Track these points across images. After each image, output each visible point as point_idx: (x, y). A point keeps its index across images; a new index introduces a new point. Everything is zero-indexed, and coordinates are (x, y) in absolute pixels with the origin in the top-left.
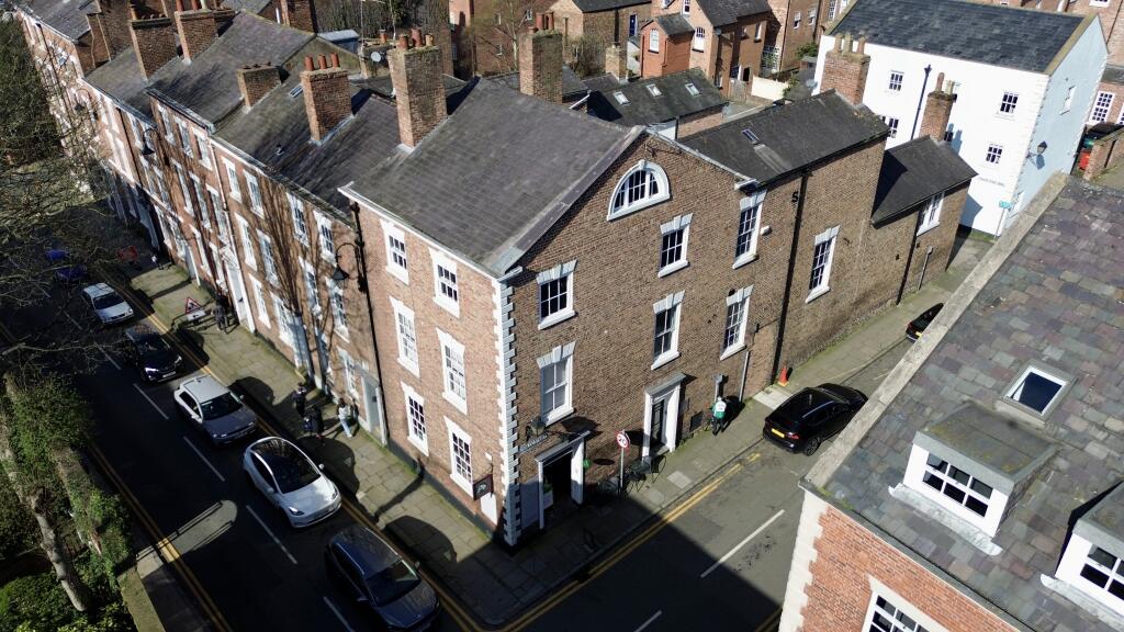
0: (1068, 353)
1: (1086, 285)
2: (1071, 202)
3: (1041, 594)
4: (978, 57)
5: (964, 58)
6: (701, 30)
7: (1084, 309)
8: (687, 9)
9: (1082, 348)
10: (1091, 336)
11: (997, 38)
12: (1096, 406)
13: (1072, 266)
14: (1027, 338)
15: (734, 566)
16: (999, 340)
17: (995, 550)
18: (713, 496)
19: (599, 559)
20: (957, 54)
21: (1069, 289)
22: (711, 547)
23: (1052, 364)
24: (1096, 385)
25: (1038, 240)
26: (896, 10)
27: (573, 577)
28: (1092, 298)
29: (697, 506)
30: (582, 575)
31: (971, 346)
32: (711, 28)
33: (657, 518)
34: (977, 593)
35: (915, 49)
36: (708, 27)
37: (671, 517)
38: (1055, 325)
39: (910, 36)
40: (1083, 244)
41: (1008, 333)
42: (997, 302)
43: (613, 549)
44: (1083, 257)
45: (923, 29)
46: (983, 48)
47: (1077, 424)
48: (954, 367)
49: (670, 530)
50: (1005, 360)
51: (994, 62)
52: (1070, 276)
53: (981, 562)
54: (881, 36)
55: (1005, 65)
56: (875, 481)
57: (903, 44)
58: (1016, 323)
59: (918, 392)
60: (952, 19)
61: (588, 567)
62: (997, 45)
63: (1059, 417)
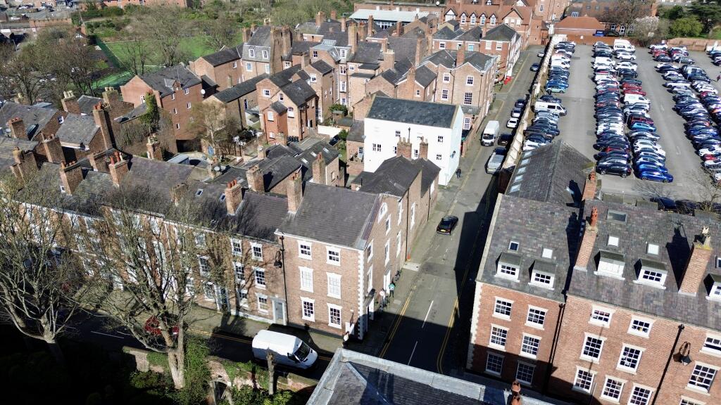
0: (517, 237)
1: (514, 220)
2: (504, 201)
3: (529, 287)
4: (425, 123)
5: (421, 124)
6: (291, 109)
7: (516, 226)
8: (282, 99)
9: (519, 235)
10: (519, 232)
11: (430, 115)
12: (526, 247)
13: (510, 216)
14: (507, 235)
15: (430, 320)
16: (503, 237)
17: (519, 281)
18: (410, 304)
19: (389, 335)
20: (418, 123)
21: (512, 222)
22: (420, 318)
23: (515, 240)
24: (524, 242)
25: (501, 211)
26: (390, 105)
27: (385, 342)
28: (517, 223)
29: (407, 309)
30: (387, 341)
31: (497, 239)
32: (296, 107)
33: (398, 316)
34: (519, 290)
35: (402, 122)
36: (295, 107)
37: (402, 313)
38: (512, 231)
39: (399, 116)
40: (511, 211)
41: (504, 235)
42: (498, 228)
43: (391, 330)
44: (512, 214)
45: (403, 113)
46: (427, 119)
47: (524, 251)
48: (496, 245)
49: (405, 318)
50: (505, 241)
51: (432, 125)
52: (511, 219)
53: (517, 284)
54: (388, 116)
55: (435, 126)
56: (491, 275)
57: (397, 120)
58: (505, 232)
59: (491, 253)
60: (412, 108)
61: (387, 338)
62: (431, 118)
63: (520, 250)
